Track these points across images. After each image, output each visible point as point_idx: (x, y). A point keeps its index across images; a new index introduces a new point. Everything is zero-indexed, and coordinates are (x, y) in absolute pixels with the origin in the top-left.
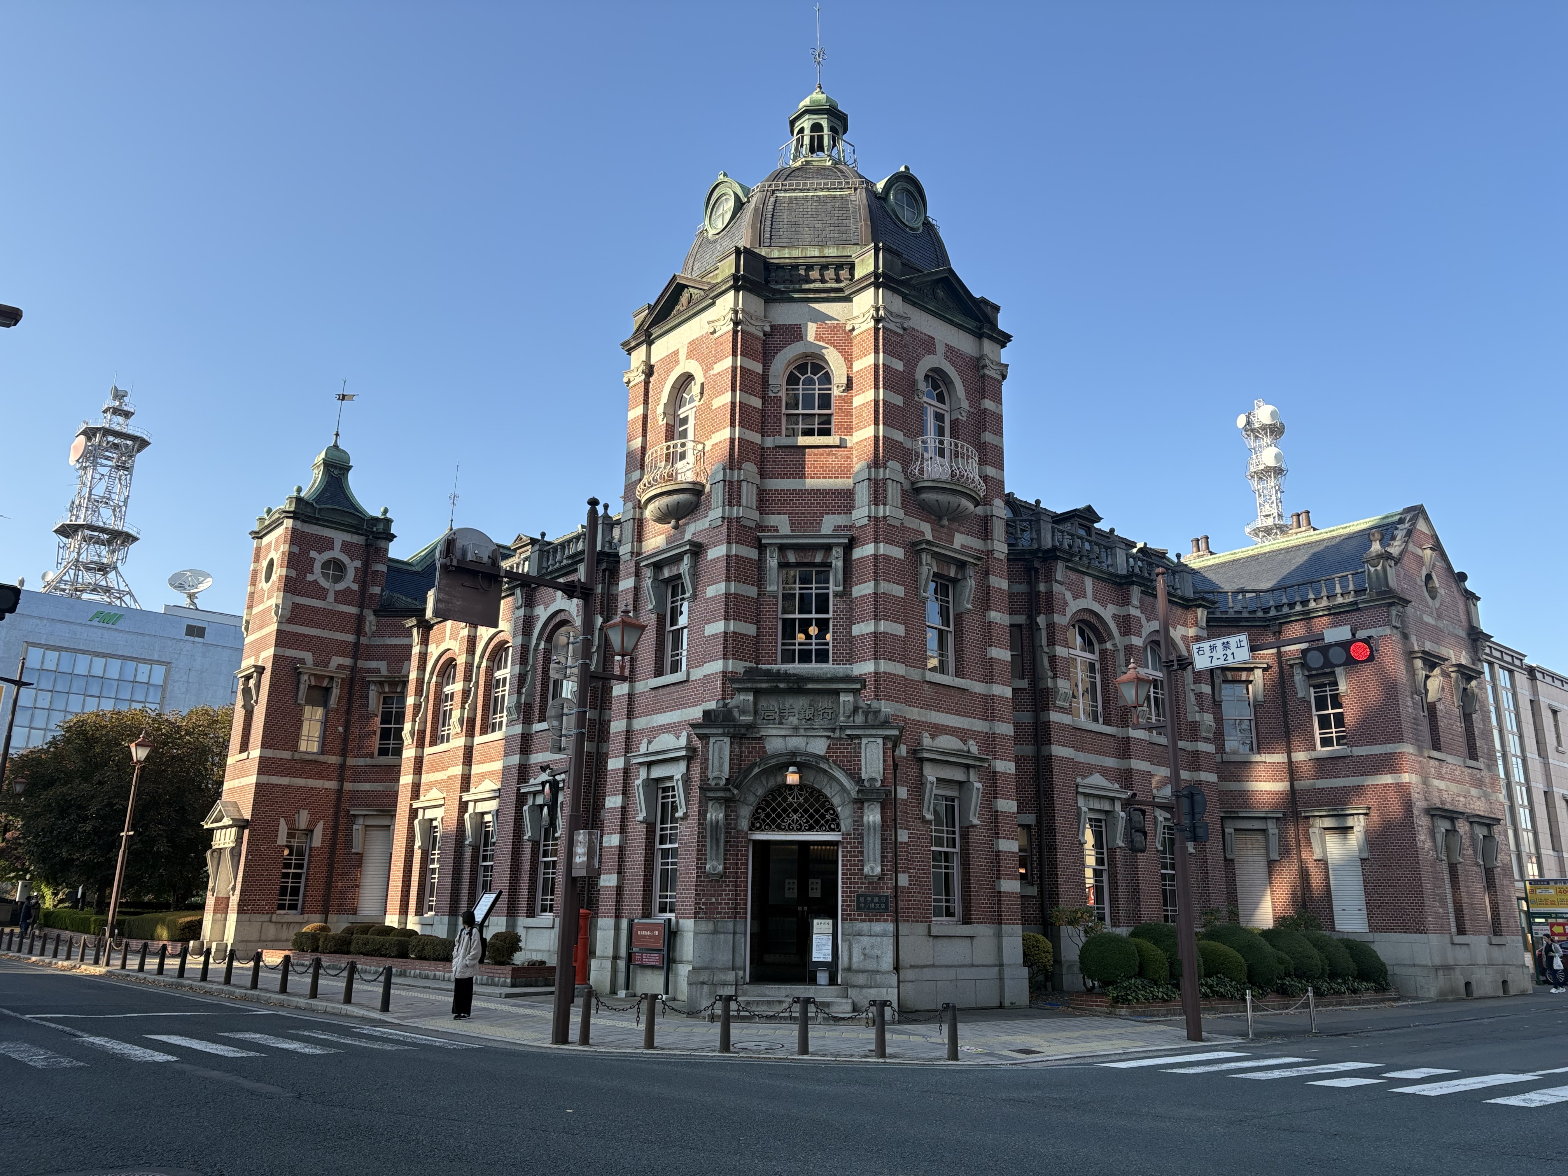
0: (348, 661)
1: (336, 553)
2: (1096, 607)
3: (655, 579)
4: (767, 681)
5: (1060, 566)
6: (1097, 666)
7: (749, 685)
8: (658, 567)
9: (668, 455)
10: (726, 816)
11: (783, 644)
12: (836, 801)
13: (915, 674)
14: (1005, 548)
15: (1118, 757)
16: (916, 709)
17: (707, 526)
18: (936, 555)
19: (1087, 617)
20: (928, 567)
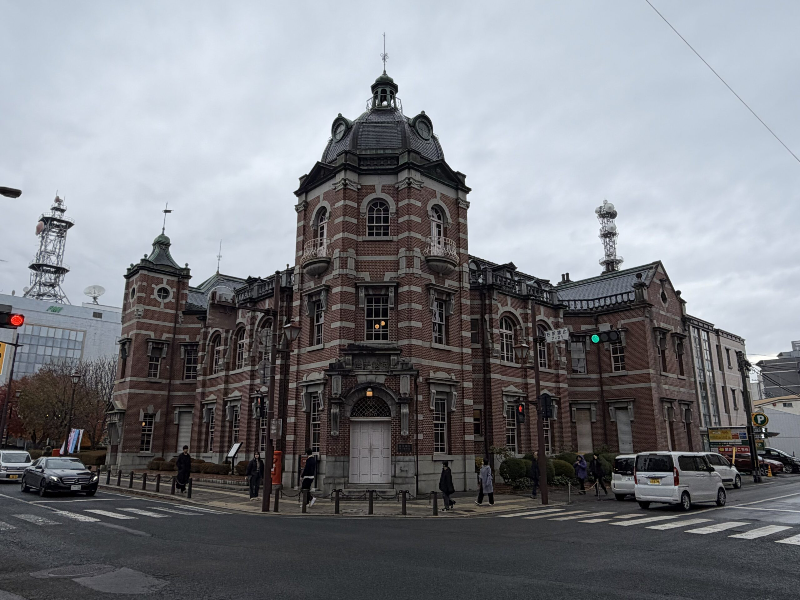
0: (171, 336)
1: (164, 285)
2: (512, 310)
3: (309, 301)
4: (357, 350)
5: (495, 292)
6: (513, 337)
7: (350, 352)
8: (310, 296)
9: (314, 245)
10: (340, 410)
11: (367, 331)
12: (389, 403)
13: (427, 345)
14: (468, 286)
15: (522, 378)
16: (427, 360)
17: (332, 277)
18: (436, 290)
19: (508, 315)
20: (433, 295)
